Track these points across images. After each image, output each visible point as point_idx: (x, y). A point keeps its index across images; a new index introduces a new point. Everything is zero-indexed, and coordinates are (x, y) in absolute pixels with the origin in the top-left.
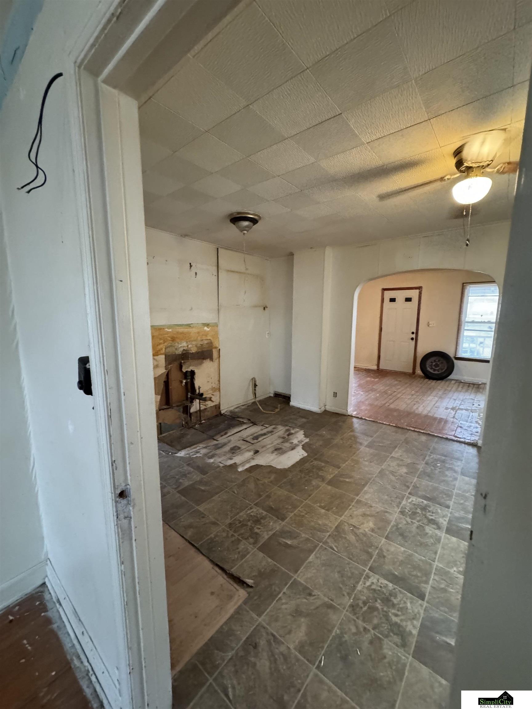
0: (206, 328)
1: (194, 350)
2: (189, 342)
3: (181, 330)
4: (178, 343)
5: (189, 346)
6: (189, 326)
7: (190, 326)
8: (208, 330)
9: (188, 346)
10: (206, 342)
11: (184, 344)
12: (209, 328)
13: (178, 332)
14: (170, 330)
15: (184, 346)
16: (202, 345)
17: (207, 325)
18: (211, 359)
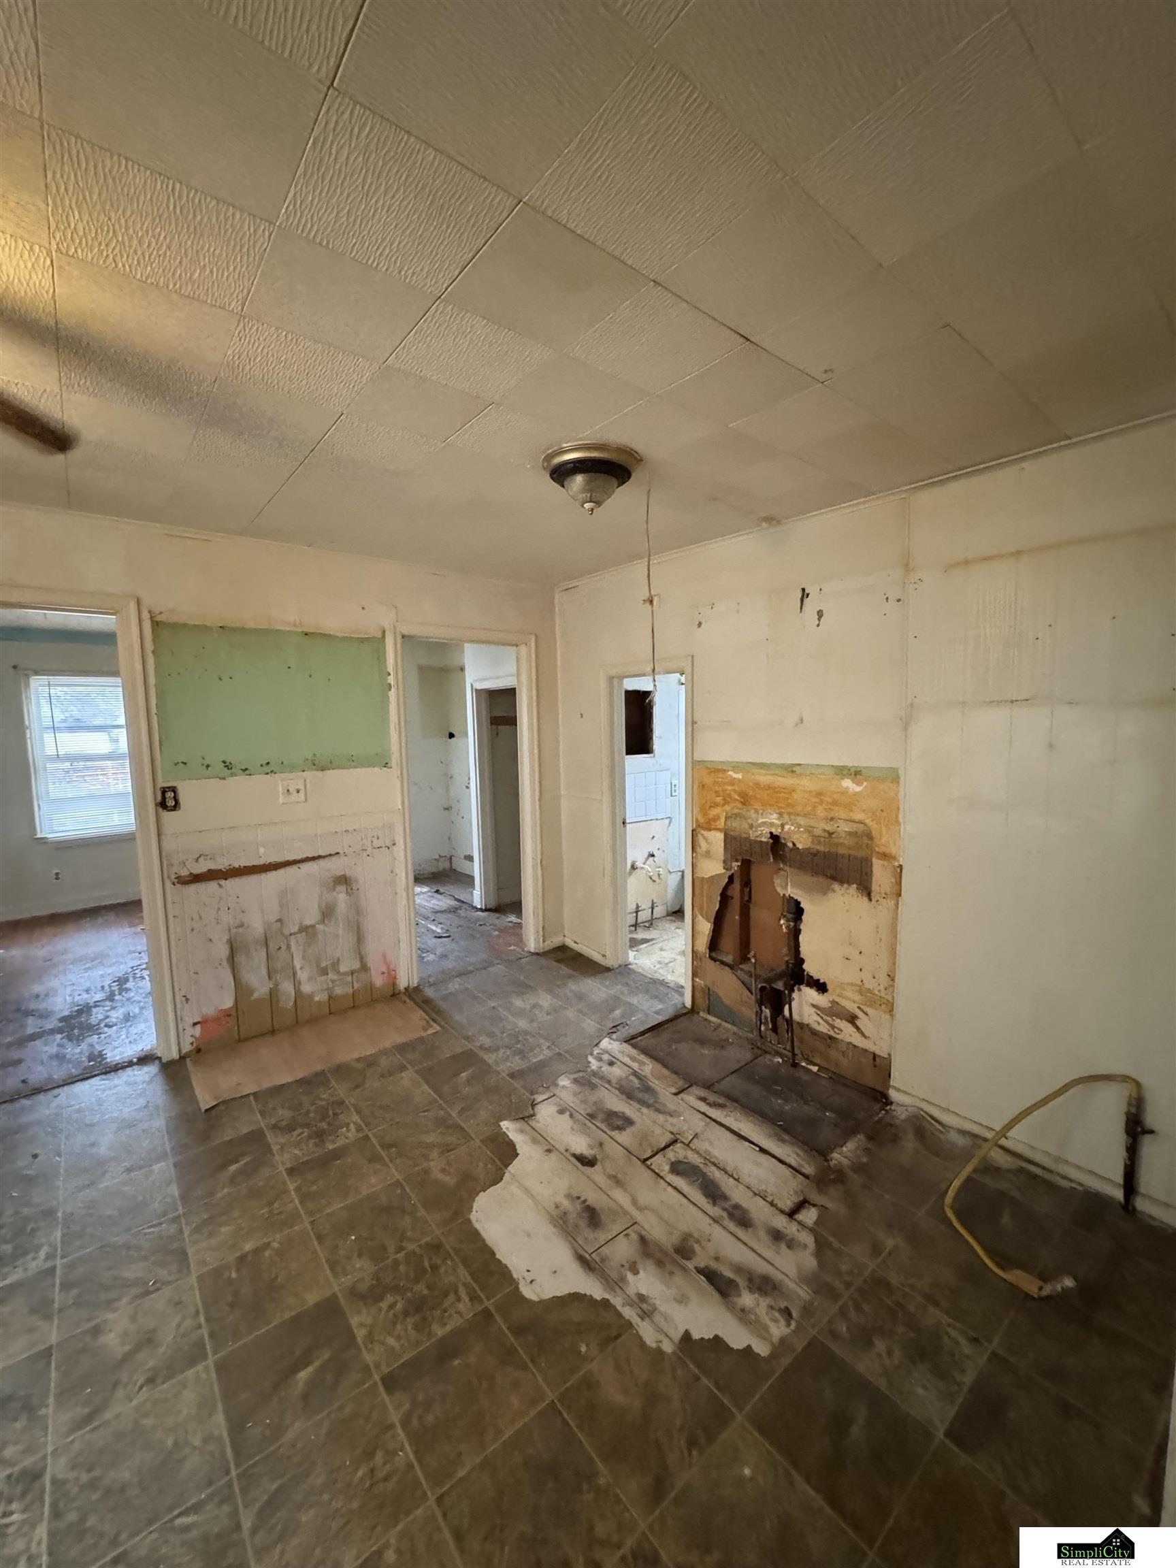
0: (847, 783)
1: (802, 842)
2: (786, 817)
3: (764, 778)
4: (756, 811)
5: (787, 827)
6: (791, 769)
7: (793, 772)
8: (858, 789)
9: (782, 826)
10: (845, 827)
11: (774, 818)
12: (859, 784)
13: (757, 784)
14: (739, 776)
15: (772, 824)
16: (830, 834)
17: (856, 774)
18: (866, 890)
